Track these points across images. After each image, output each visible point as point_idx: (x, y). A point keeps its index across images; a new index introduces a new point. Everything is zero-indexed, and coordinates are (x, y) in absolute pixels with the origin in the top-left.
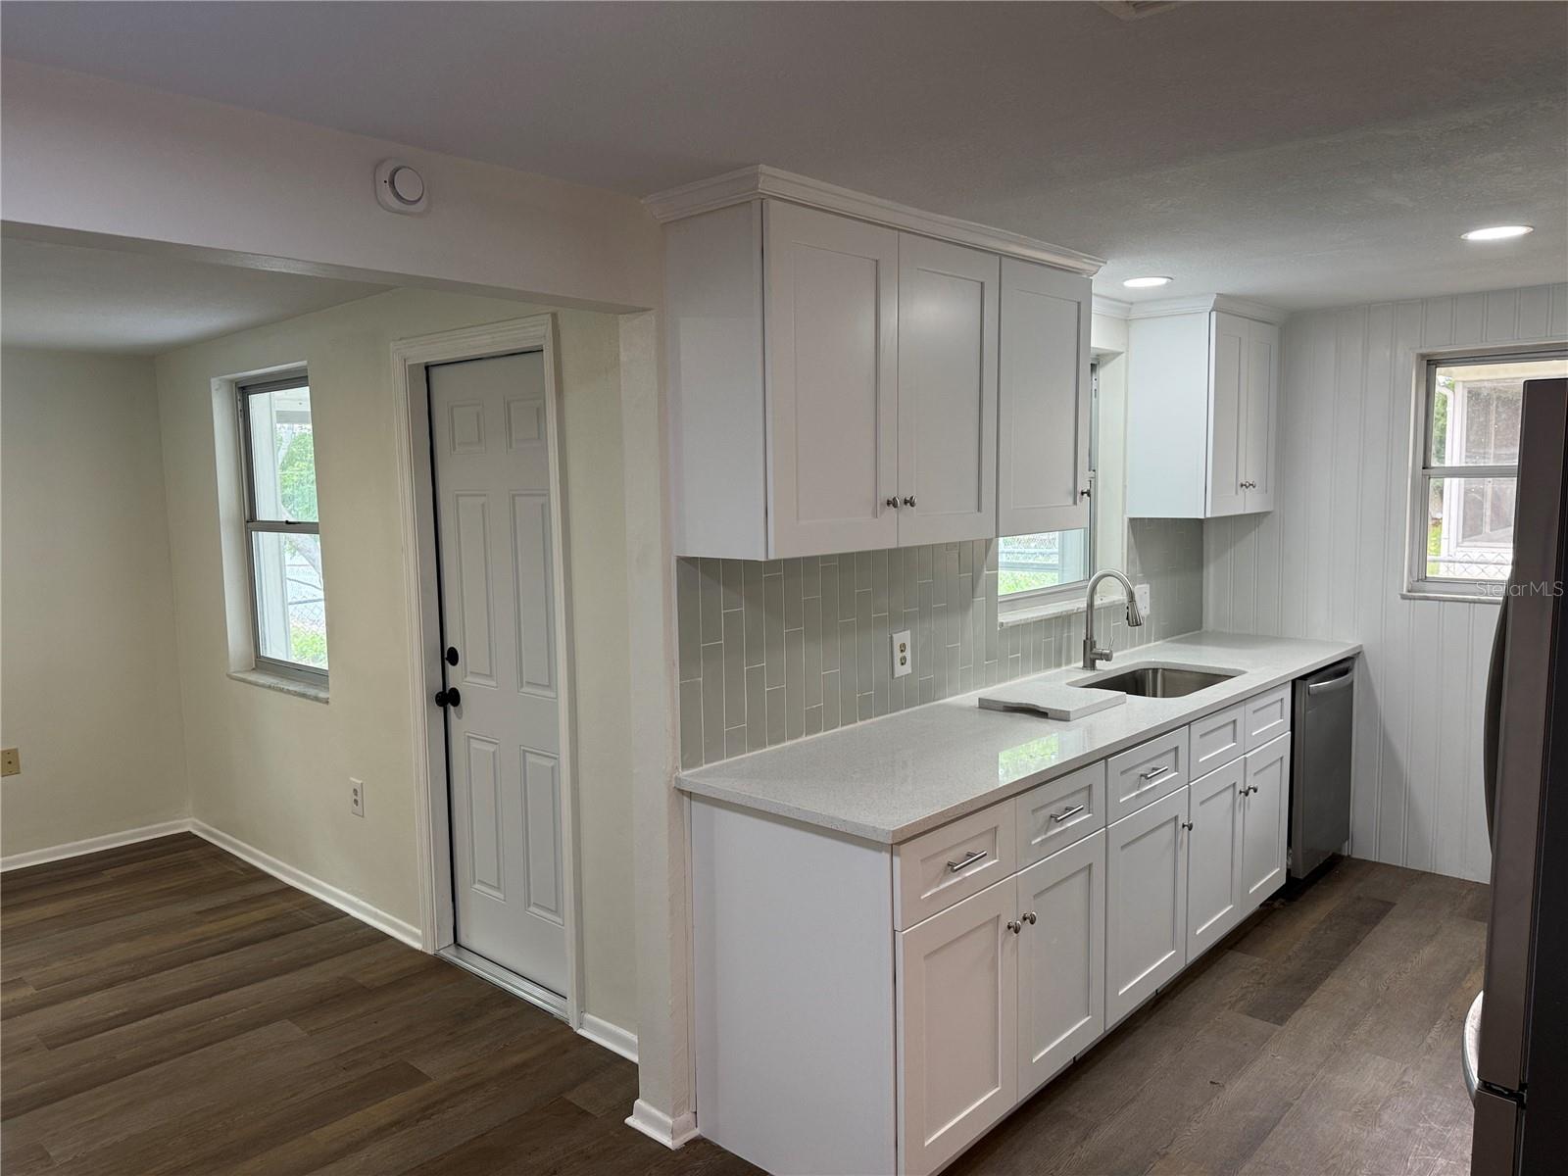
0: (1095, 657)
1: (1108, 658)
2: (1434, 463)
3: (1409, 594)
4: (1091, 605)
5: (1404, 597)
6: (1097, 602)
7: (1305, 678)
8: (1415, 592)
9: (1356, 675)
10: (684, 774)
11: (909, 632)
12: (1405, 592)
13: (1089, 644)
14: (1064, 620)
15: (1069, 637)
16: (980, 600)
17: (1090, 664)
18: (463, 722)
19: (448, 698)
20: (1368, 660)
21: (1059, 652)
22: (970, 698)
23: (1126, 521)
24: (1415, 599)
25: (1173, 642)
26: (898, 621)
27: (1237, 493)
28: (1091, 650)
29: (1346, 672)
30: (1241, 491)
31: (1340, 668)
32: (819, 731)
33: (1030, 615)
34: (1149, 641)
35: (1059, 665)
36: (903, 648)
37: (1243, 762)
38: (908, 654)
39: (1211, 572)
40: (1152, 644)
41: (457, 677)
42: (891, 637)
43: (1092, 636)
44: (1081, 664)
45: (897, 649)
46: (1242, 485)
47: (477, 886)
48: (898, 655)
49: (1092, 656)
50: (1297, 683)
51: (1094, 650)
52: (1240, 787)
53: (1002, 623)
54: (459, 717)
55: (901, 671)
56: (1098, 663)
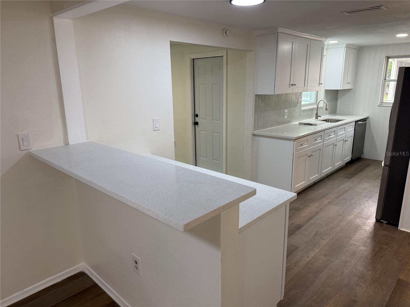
1: (320, 117)
2: (387, 79)
4: (318, 107)
5: (378, 106)
6: (319, 106)
7: (358, 121)
8: (381, 105)
9: (367, 122)
10: (254, 132)
11: (287, 110)
12: (379, 105)
14: (312, 109)
15: (313, 113)
16: (299, 105)
18: (198, 128)
19: (196, 123)
20: (370, 119)
21: (311, 116)
22: (297, 123)
23: (324, 90)
25: (332, 115)
26: (286, 108)
27: (347, 85)
29: (365, 121)
30: (347, 84)
31: (364, 120)
32: (272, 127)
33: (307, 108)
34: (326, 115)
35: (311, 118)
36: (286, 113)
37: (345, 136)
38: (287, 114)
39: (339, 101)
40: (327, 115)
41: (197, 120)
42: (284, 111)
43: (317, 113)
44: (315, 118)
45: (285, 113)
47: (201, 157)
48: (285, 114)
50: (356, 122)
51: (318, 115)
52: (345, 140)
53: (302, 109)
54: (198, 127)
55: (286, 117)
56: (318, 118)
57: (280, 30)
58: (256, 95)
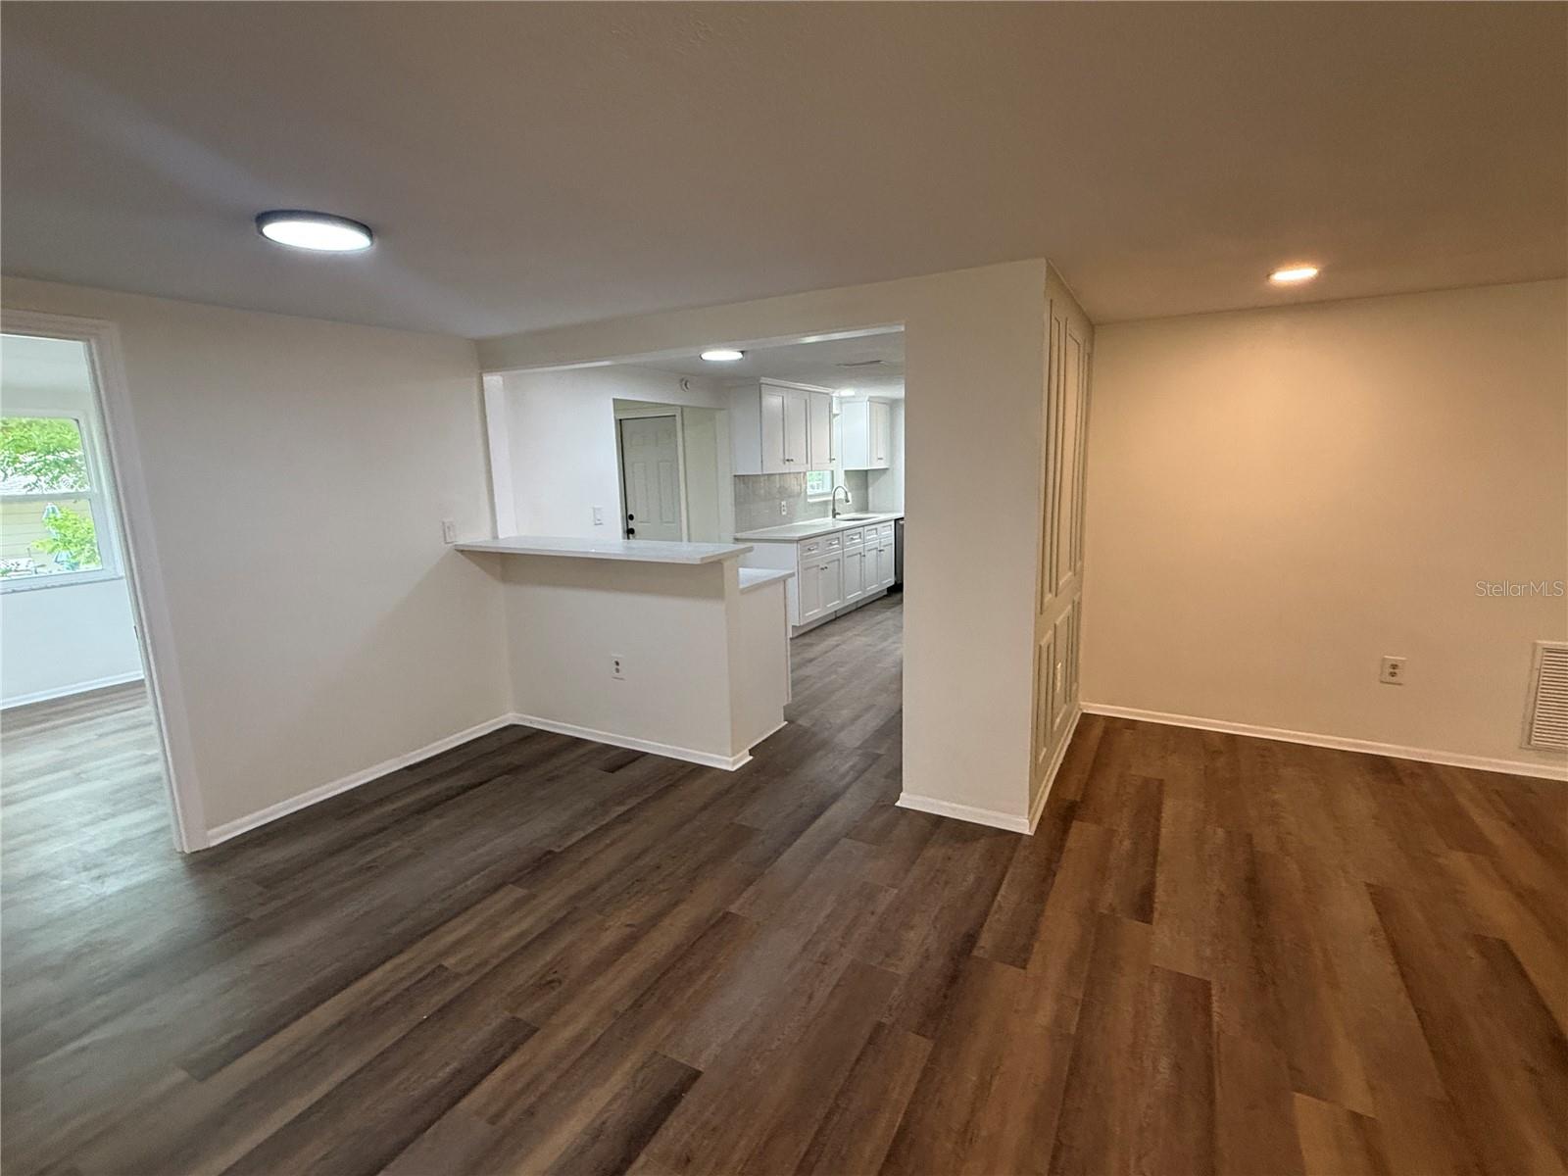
6: (836, 497)
10: (737, 533)
11: (785, 502)
14: (826, 503)
16: (802, 494)
19: (630, 530)
21: (825, 514)
23: (844, 471)
26: (782, 499)
27: (878, 461)
33: (818, 500)
35: (825, 517)
38: (785, 508)
39: (870, 490)
41: (632, 524)
42: (781, 504)
45: (782, 507)
51: (835, 512)
54: (634, 535)
55: (784, 513)
56: (837, 517)
57: (763, 380)
58: (735, 476)
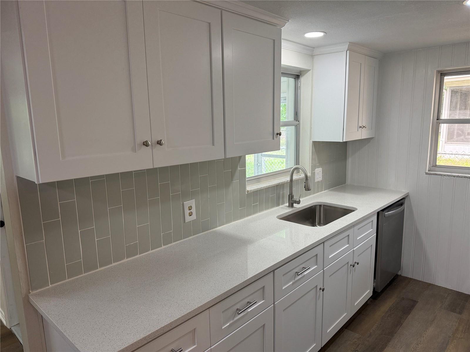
0: (293, 202)
1: (299, 202)
2: (442, 117)
3: (429, 172)
4: (291, 180)
5: (427, 174)
7: (383, 210)
8: (431, 171)
9: (406, 205)
10: (32, 294)
11: (194, 200)
12: (427, 171)
13: (291, 196)
14: (280, 186)
15: (282, 194)
16: (236, 181)
17: (291, 205)
20: (411, 199)
23: (311, 142)
24: (431, 174)
25: (332, 190)
28: (292, 199)
29: (401, 205)
30: (360, 130)
31: (399, 203)
33: (263, 186)
34: (321, 191)
36: (190, 208)
37: (352, 252)
38: (194, 210)
39: (350, 161)
40: (323, 192)
42: (183, 204)
43: (292, 193)
44: (287, 204)
46: (360, 127)
48: (187, 212)
49: (292, 202)
50: (379, 214)
52: (350, 264)
53: (248, 191)
55: (189, 219)
56: (294, 204)
